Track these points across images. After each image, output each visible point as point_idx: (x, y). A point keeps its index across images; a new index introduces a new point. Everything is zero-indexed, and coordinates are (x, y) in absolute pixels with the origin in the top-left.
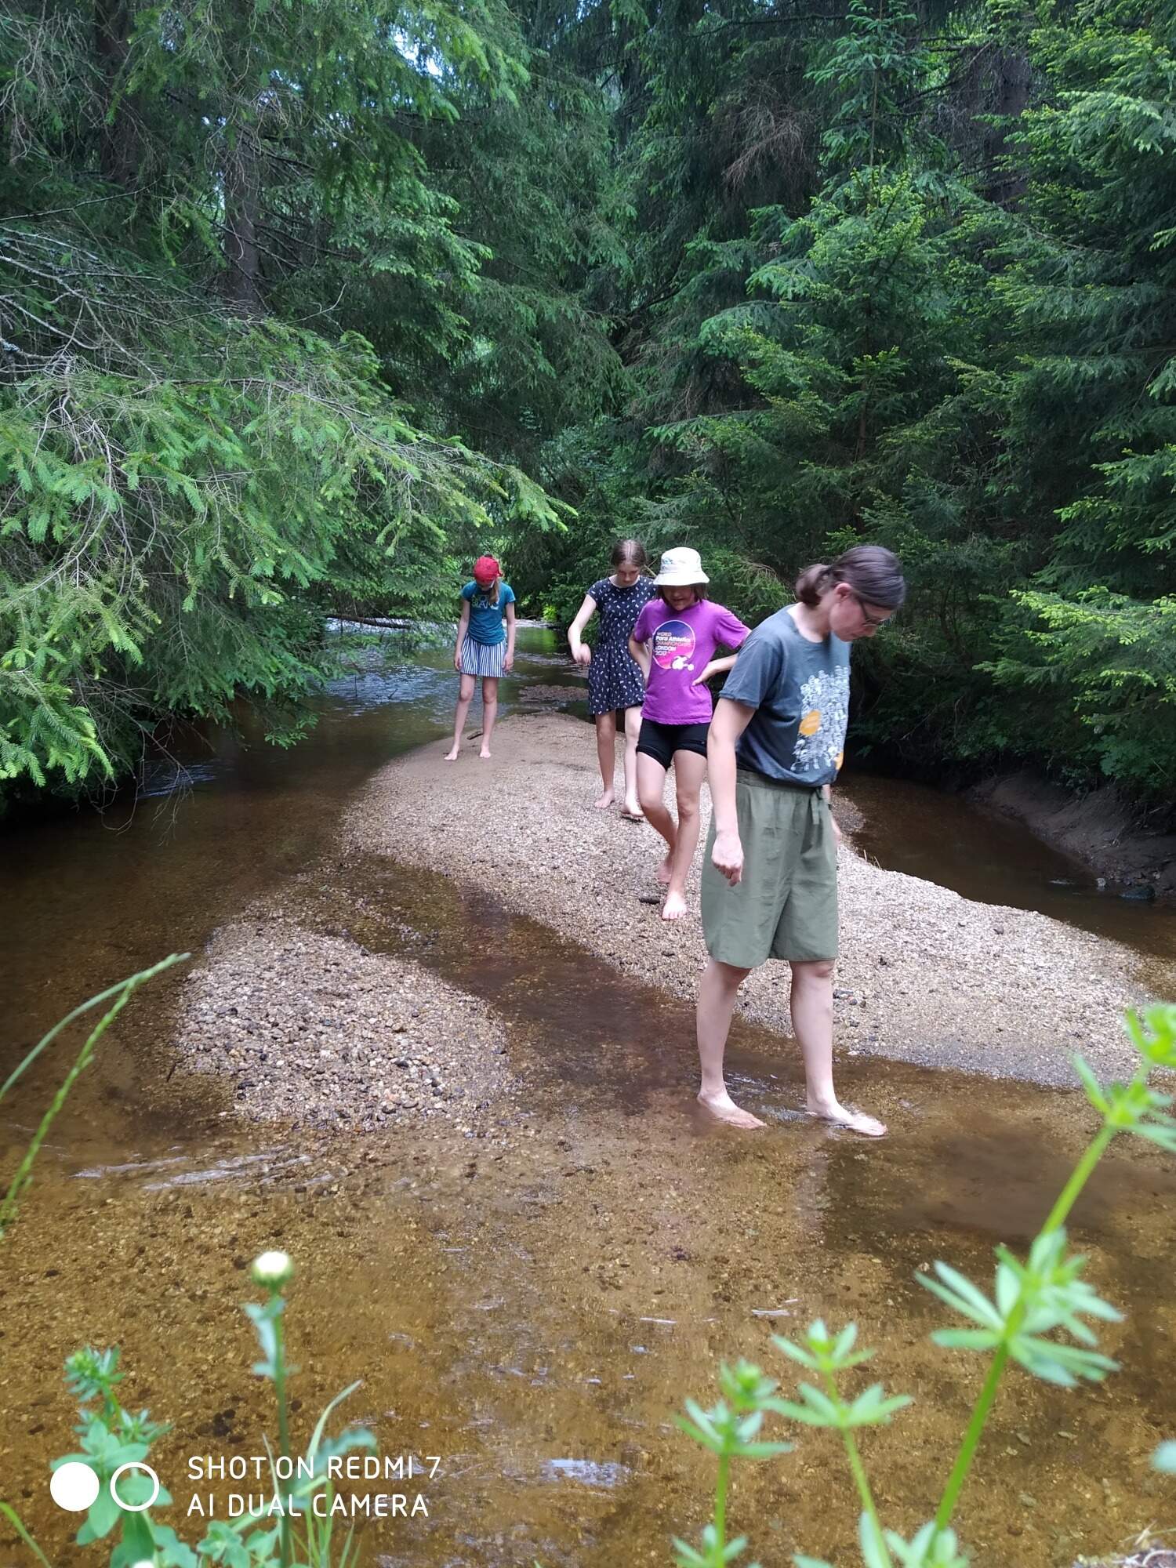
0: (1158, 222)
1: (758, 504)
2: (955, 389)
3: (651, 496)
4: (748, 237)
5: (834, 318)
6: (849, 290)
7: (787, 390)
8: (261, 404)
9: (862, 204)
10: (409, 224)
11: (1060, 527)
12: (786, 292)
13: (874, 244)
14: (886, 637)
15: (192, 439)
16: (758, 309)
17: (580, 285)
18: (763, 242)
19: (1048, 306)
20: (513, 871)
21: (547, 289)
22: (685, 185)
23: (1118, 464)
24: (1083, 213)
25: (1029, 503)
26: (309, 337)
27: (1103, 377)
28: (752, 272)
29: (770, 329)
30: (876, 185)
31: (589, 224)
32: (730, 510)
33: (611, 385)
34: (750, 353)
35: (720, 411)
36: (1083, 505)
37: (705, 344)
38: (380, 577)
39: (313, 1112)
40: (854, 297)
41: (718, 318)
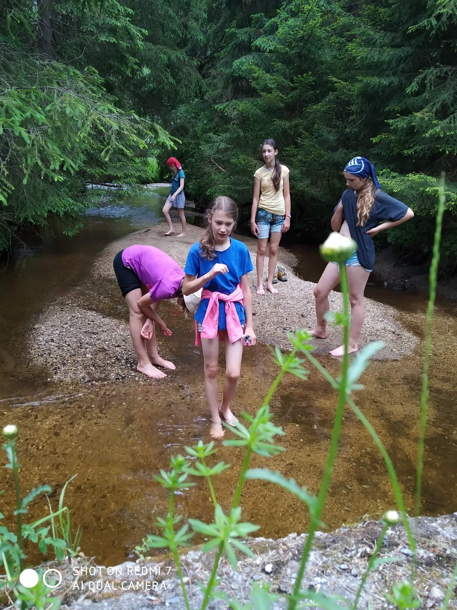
0: (412, 22)
1: (257, 137)
2: (334, 89)
3: (215, 134)
4: (251, 27)
5: (286, 60)
6: (292, 49)
7: (269, 90)
8: (53, 97)
9: (297, 14)
10: (113, 21)
11: (372, 145)
12: (266, 49)
13: (302, 29)
14: (307, 189)
15: (24, 112)
16: (256, 56)
17: (185, 45)
18: (257, 29)
19: (369, 56)
21: (171, 47)
22: (227, 4)
23: (395, 120)
24: (383, 18)
25: (362, 136)
26: (71, 69)
27: (390, 85)
28: (253, 42)
29: (261, 64)
30: (303, 5)
31: (188, 21)
32: (246, 138)
33: (198, 88)
34: (253, 74)
35: (242, 98)
36: (381, 137)
37: (234, 71)
38: (106, 168)
39: (83, 378)
40: (294, 51)
41: (240, 60)
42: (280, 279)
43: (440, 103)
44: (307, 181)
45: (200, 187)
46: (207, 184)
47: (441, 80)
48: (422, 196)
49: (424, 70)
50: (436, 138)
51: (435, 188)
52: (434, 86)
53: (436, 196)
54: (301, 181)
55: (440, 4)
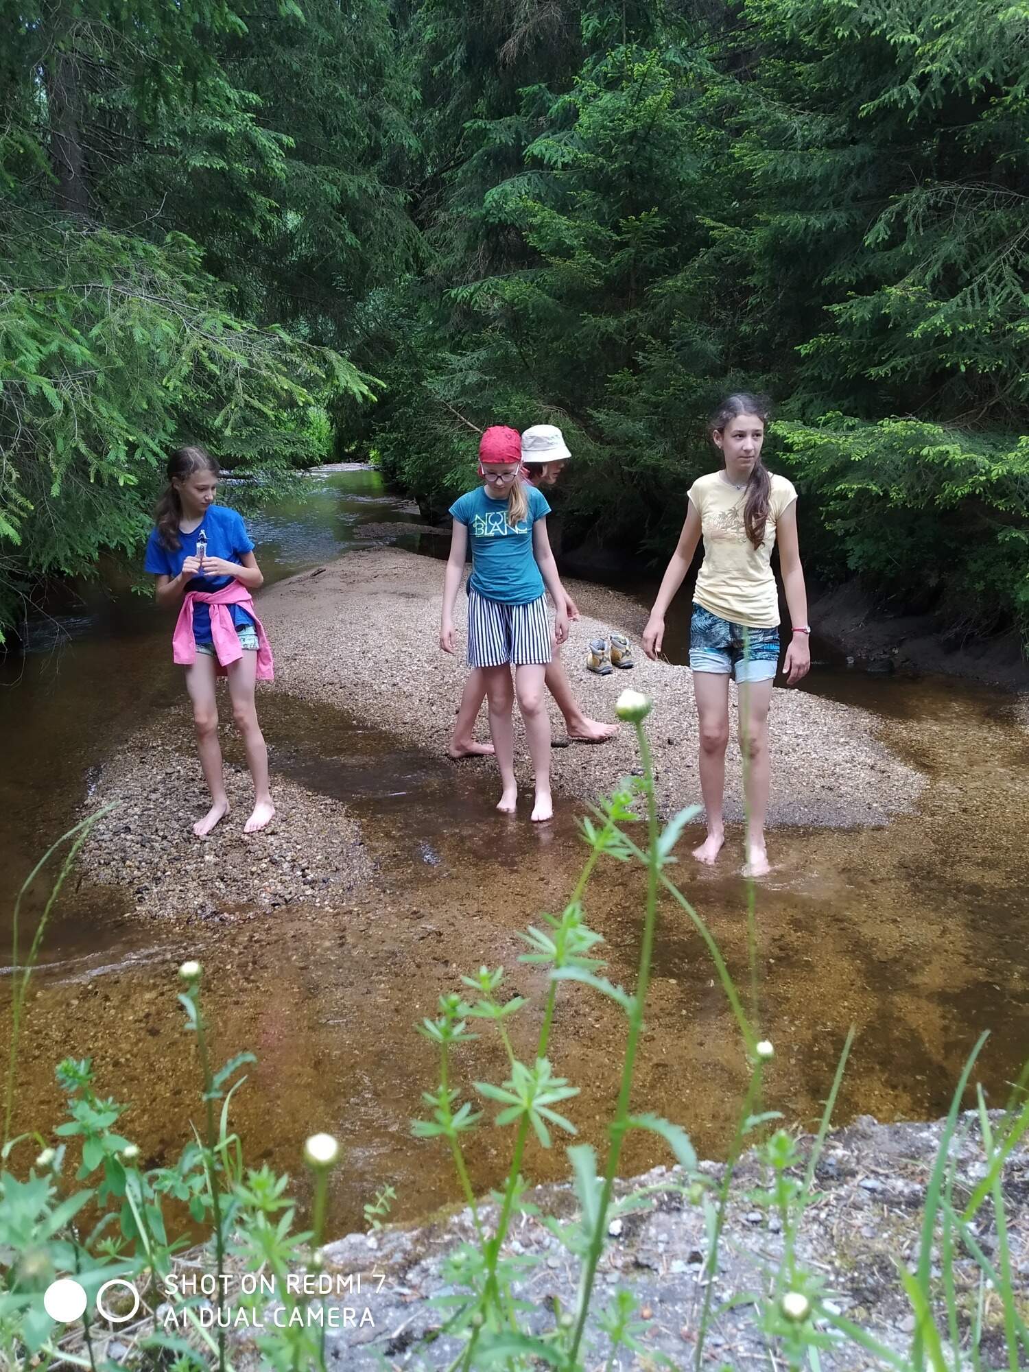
0: (867, 94)
1: (547, 353)
2: (708, 243)
3: (453, 352)
4: (519, 113)
5: (601, 184)
6: (612, 158)
7: (565, 252)
8: (103, 305)
9: (619, 80)
10: (218, 123)
11: (799, 360)
12: (556, 162)
13: (631, 116)
14: (664, 463)
15: (44, 343)
16: (535, 178)
17: (376, 159)
18: (533, 117)
19: (780, 168)
20: (359, 690)
21: (345, 167)
22: (463, 66)
23: (845, 305)
24: (806, 84)
25: (777, 340)
27: (829, 229)
28: (526, 146)
29: (546, 195)
30: (630, 63)
31: (380, 107)
32: (523, 359)
33: (411, 252)
34: (530, 220)
35: (509, 270)
36: (819, 342)
37: (488, 212)
39: (202, 907)
40: (617, 165)
41: (499, 189)
42: (616, 663)
43: (940, 263)
44: (664, 446)
45: (429, 469)
46: (443, 461)
47: (939, 213)
48: (915, 466)
49: (901, 194)
50: (937, 340)
51: (942, 448)
52: (925, 227)
53: (946, 464)
54: (650, 446)
55: (924, 54)
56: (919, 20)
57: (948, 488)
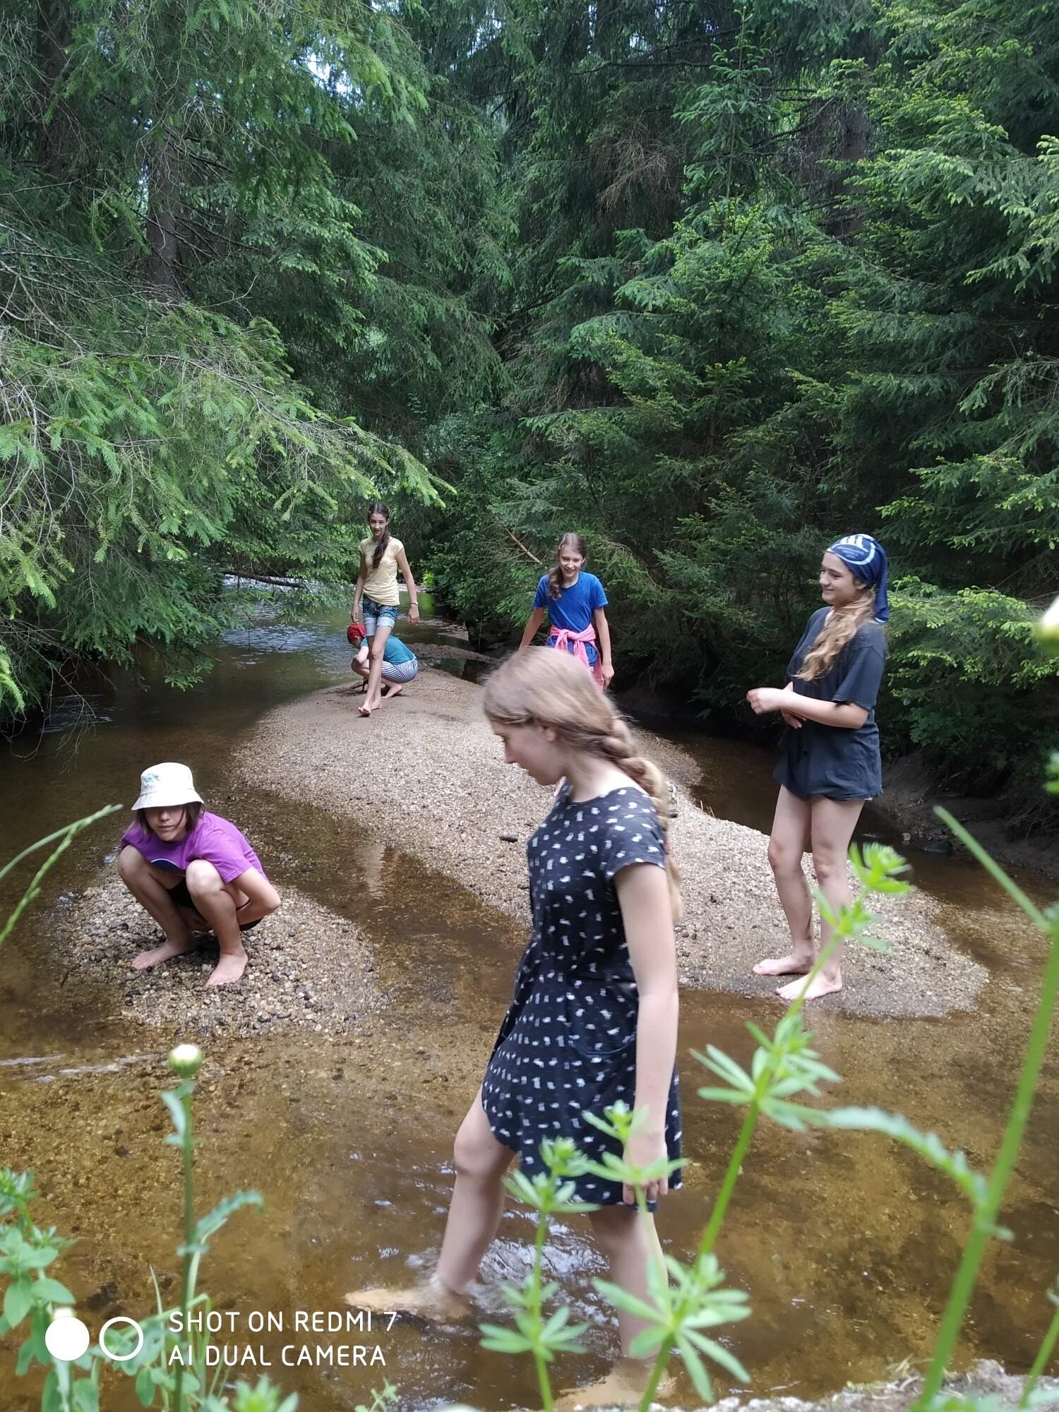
0: (973, 261)
1: (618, 490)
2: (794, 397)
3: (522, 480)
4: (614, 256)
5: (689, 329)
6: (704, 306)
7: (650, 393)
8: (175, 378)
9: (719, 231)
10: (315, 227)
11: (883, 518)
12: (646, 305)
13: (728, 266)
14: (726, 612)
15: (111, 407)
16: (624, 318)
17: (465, 288)
18: (628, 260)
19: (876, 329)
20: (386, 808)
21: (436, 290)
22: (563, 206)
23: (932, 469)
24: (910, 249)
25: (855, 501)
26: (222, 322)
27: (922, 394)
28: (617, 288)
29: (633, 336)
30: (732, 214)
31: (477, 236)
32: (593, 494)
33: (490, 380)
34: (615, 357)
35: (587, 406)
36: (901, 505)
37: (572, 348)
38: (275, 541)
39: (194, 1019)
40: (709, 312)
41: (586, 325)
43: (1036, 437)
44: (730, 595)
45: (484, 595)
46: (498, 588)
47: (1038, 389)
48: (994, 640)
49: (1001, 364)
50: (1027, 514)
51: (1025, 624)
52: (1023, 400)
53: (1027, 641)
54: (714, 593)
55: (1038, 227)
56: (1033, 196)
57: (1027, 666)
